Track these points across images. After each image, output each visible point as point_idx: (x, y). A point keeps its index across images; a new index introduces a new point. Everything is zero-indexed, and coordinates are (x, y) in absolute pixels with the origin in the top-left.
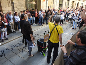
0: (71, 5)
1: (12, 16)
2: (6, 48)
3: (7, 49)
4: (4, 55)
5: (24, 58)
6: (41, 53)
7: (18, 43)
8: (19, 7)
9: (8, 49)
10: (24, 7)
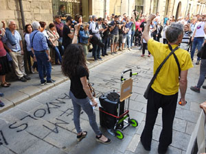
0: (164, 9)
1: (17, 36)
2: (7, 122)
3: (10, 127)
4: (4, 144)
5: (64, 148)
6: (109, 131)
7: (39, 107)
8: (36, 11)
9: (14, 126)
10: (48, 11)
